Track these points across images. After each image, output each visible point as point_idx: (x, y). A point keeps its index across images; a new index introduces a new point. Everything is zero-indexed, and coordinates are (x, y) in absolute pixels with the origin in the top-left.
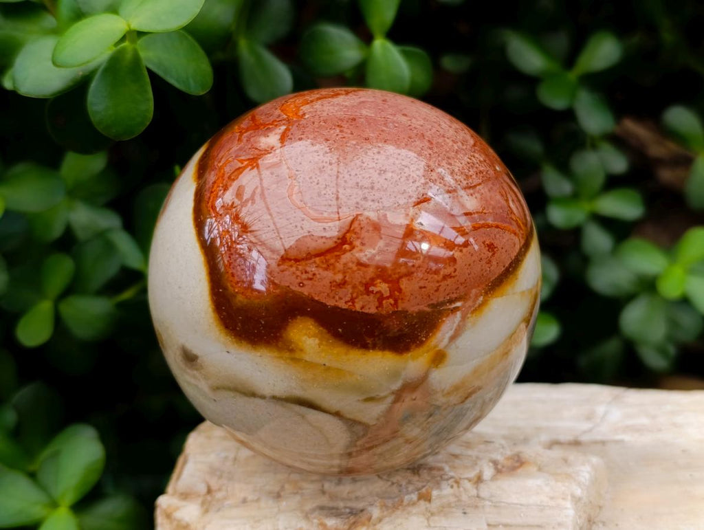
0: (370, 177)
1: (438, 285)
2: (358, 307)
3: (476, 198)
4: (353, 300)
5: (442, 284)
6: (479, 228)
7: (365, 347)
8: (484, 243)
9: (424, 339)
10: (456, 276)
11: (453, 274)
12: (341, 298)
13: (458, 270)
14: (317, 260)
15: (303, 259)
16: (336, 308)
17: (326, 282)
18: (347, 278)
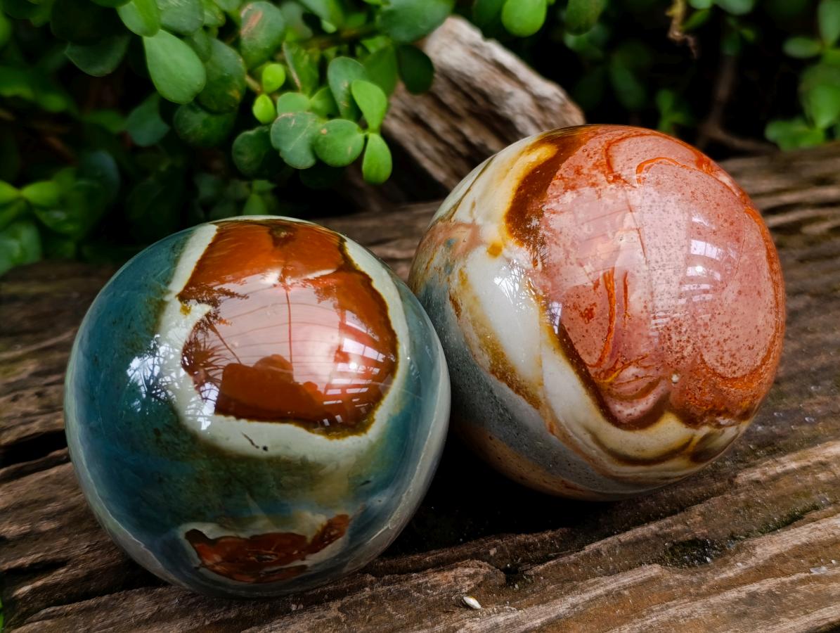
0: (674, 213)
1: (561, 245)
2: (555, 181)
3: (642, 312)
4: (562, 178)
5: (561, 249)
6: (610, 303)
7: (520, 189)
8: (594, 304)
9: (514, 234)
10: (567, 264)
11: (569, 261)
12: (566, 171)
13: (572, 267)
14: (605, 160)
15: (607, 153)
16: (559, 168)
17: (583, 163)
18: (582, 175)
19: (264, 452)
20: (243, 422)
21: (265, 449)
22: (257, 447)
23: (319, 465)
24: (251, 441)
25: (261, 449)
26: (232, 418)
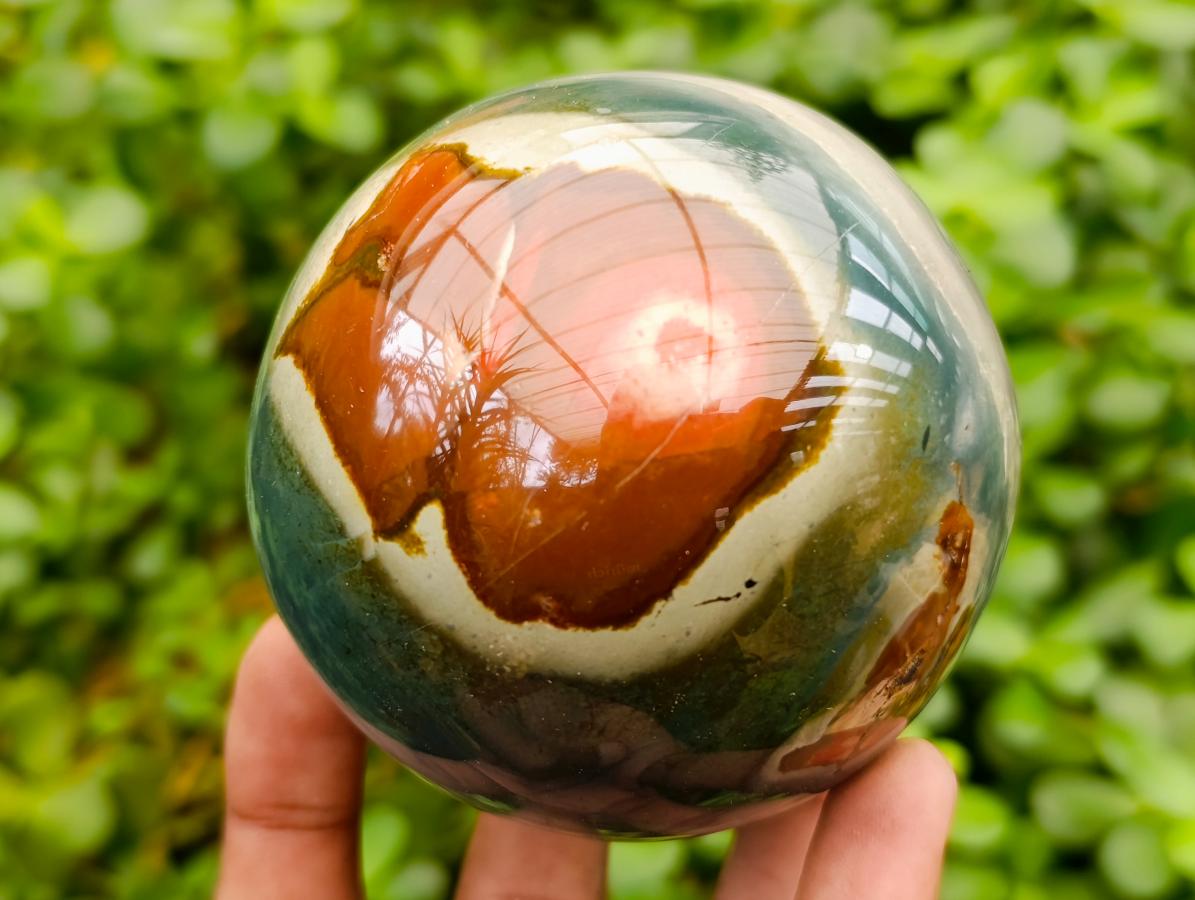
19: (755, 588)
20: (679, 592)
21: (750, 584)
22: (738, 595)
23: (841, 509)
24: (720, 599)
25: (746, 592)
26: (659, 605)
